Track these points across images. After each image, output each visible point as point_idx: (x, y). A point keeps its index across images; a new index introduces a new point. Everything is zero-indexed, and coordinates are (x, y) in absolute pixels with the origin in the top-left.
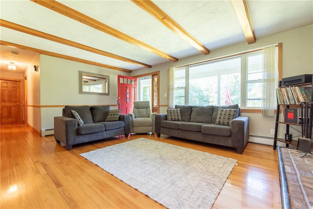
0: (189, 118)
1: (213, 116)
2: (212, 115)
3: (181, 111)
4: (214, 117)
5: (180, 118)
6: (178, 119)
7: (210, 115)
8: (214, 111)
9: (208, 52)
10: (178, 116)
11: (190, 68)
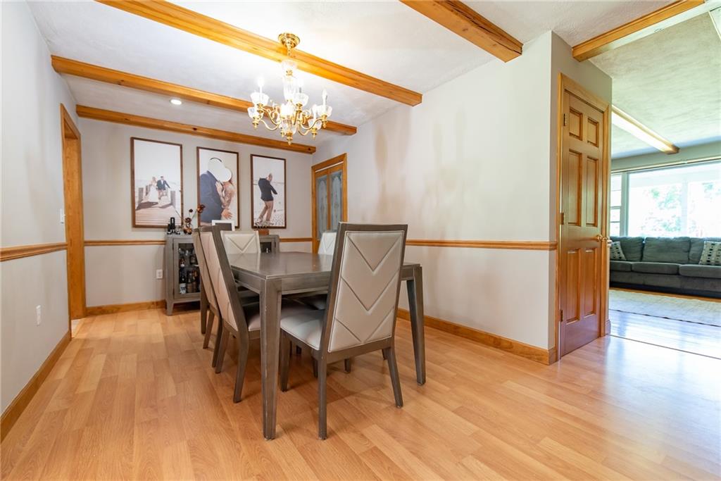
0: (640, 256)
1: (692, 252)
2: (689, 251)
3: (621, 245)
4: (693, 254)
5: (623, 256)
6: (620, 258)
7: (686, 252)
8: (692, 245)
9: (677, 149)
10: (619, 253)
11: (631, 176)
